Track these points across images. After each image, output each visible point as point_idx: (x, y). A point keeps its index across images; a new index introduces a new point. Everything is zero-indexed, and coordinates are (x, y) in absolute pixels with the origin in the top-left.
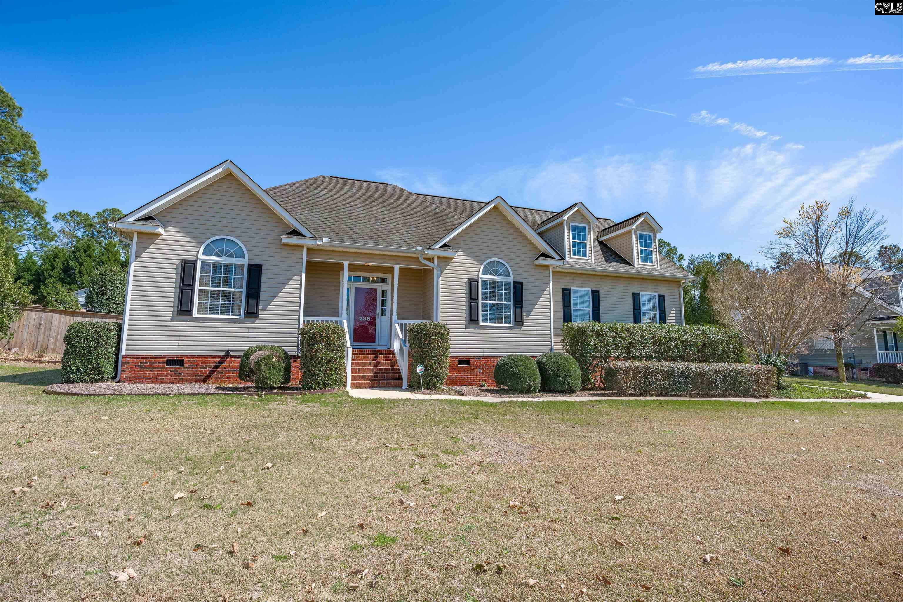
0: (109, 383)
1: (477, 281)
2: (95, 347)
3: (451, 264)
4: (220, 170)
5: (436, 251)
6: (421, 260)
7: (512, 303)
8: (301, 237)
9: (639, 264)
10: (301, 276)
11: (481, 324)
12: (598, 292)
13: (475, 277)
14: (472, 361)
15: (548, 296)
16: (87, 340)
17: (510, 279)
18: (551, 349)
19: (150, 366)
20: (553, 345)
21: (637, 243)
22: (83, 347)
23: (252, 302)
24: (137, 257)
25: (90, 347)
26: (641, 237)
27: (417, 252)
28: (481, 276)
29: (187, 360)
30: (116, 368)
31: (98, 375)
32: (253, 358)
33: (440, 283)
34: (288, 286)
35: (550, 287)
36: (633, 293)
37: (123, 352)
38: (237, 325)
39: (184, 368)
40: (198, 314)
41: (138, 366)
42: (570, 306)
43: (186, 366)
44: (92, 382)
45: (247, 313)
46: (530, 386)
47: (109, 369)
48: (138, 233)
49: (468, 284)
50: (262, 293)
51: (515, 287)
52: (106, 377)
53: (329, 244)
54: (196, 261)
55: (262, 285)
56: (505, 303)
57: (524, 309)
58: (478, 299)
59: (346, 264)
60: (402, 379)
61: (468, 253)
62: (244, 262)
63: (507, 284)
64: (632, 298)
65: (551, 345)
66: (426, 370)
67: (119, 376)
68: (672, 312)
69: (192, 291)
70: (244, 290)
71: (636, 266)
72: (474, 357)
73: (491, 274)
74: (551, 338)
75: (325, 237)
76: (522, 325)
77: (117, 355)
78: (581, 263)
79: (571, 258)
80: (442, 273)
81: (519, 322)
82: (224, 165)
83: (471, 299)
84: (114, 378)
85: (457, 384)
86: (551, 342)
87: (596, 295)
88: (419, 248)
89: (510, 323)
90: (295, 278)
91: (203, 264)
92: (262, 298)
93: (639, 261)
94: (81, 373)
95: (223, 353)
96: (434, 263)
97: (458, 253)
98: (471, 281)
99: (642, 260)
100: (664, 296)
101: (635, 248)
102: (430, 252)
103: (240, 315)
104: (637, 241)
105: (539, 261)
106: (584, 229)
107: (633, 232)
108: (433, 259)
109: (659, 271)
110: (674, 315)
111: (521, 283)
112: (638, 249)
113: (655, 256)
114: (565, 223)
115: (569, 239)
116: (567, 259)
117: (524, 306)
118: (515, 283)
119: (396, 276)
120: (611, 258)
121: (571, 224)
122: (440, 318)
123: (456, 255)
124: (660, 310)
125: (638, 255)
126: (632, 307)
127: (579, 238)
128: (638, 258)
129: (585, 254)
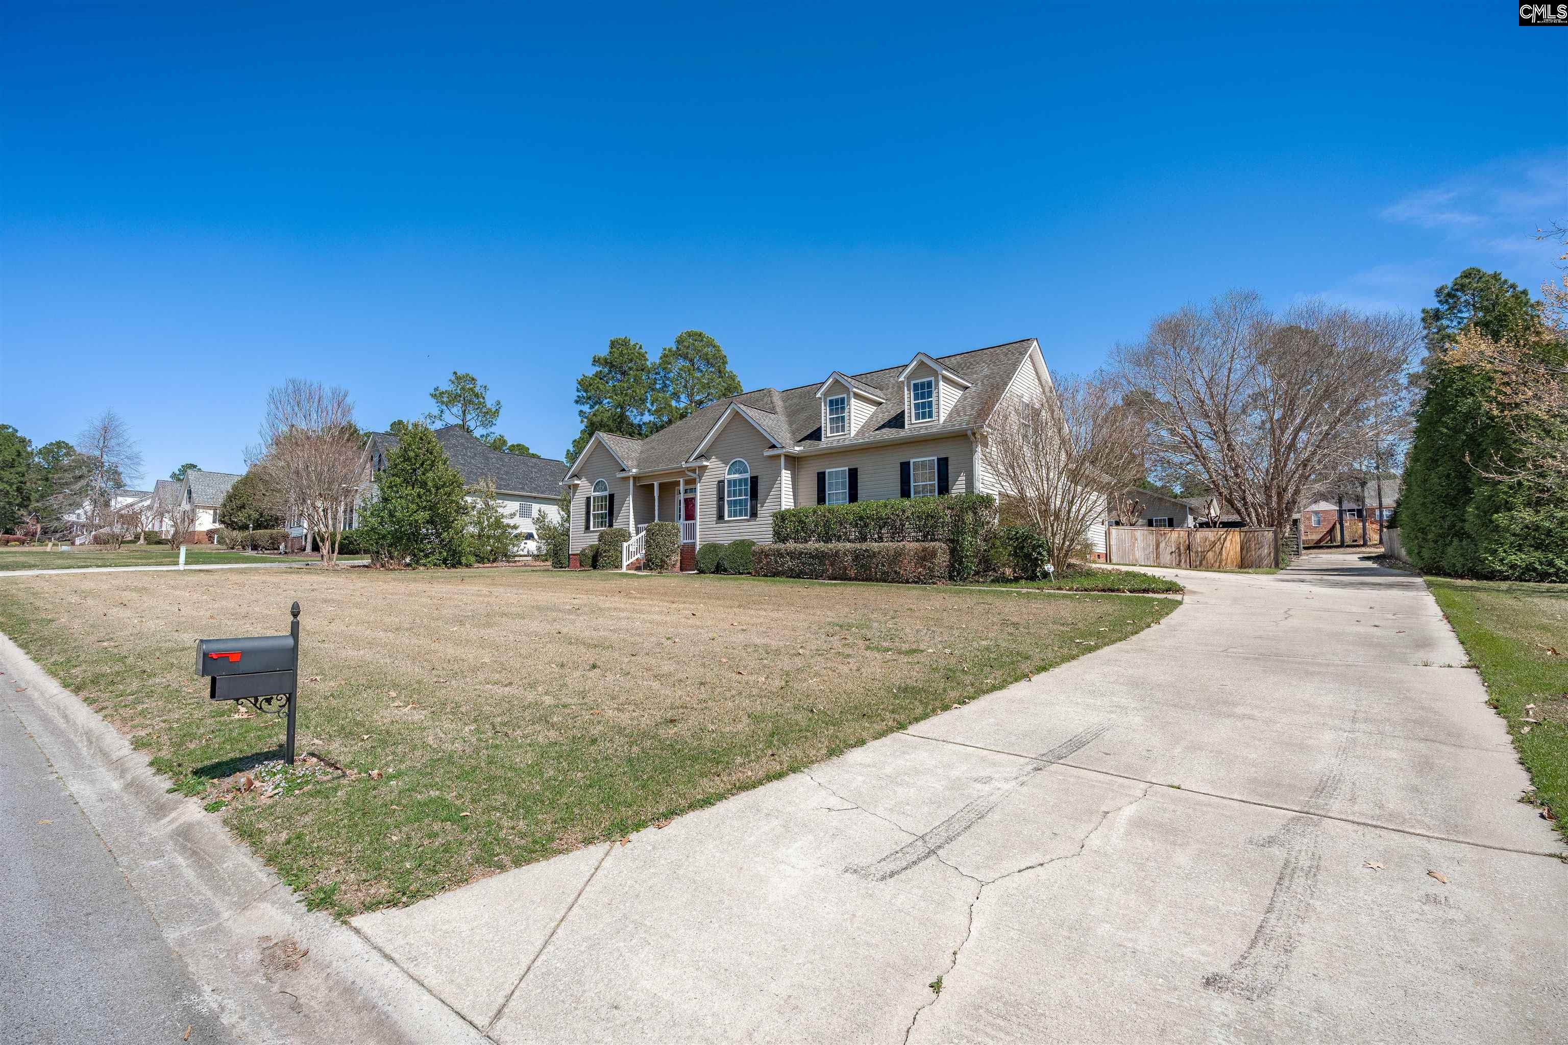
0: (567, 569)
1: (723, 481)
3: (707, 471)
4: (593, 440)
5: (695, 462)
6: (687, 472)
7: (749, 497)
8: (624, 472)
9: (911, 424)
10: (629, 498)
11: (726, 519)
12: (855, 469)
13: (722, 479)
15: (779, 485)
17: (747, 476)
19: (578, 559)
21: (910, 398)
23: (610, 518)
24: (573, 499)
26: (916, 387)
27: (681, 467)
28: (727, 477)
30: (569, 562)
33: (699, 488)
34: (624, 505)
35: (781, 477)
36: (901, 463)
37: (570, 552)
40: (592, 527)
41: (575, 559)
42: (825, 490)
44: (561, 569)
45: (609, 525)
47: (565, 561)
48: (573, 485)
49: (718, 485)
50: (614, 513)
51: (751, 482)
53: (638, 473)
54: (591, 497)
55: (614, 507)
56: (745, 497)
57: (759, 501)
58: (724, 497)
59: (655, 485)
61: (717, 458)
62: (607, 494)
63: (746, 480)
64: (899, 469)
67: (571, 565)
68: (960, 478)
69: (590, 514)
70: (608, 511)
71: (906, 427)
73: (734, 473)
76: (757, 516)
78: (836, 441)
79: (827, 437)
80: (700, 480)
81: (755, 514)
83: (719, 498)
84: (569, 566)
87: (853, 474)
88: (683, 463)
89: (748, 515)
90: (627, 499)
91: (593, 498)
92: (615, 515)
93: (911, 420)
96: (695, 473)
97: (711, 460)
98: (719, 482)
99: (917, 418)
100: (946, 459)
101: (906, 404)
102: (687, 465)
103: (606, 527)
104: (910, 394)
105: (766, 453)
106: (843, 400)
107: (905, 384)
108: (696, 470)
109: (934, 427)
110: (964, 482)
111: (757, 477)
112: (910, 405)
113: (936, 406)
114: (823, 400)
115: (826, 416)
116: (823, 439)
117: (759, 498)
118: (751, 478)
119: (682, 487)
120: (893, 422)
121: (829, 399)
122: (699, 517)
123: (706, 463)
124: (939, 478)
125: (911, 413)
126: (899, 480)
127: (837, 412)
128: (911, 416)
129: (845, 429)
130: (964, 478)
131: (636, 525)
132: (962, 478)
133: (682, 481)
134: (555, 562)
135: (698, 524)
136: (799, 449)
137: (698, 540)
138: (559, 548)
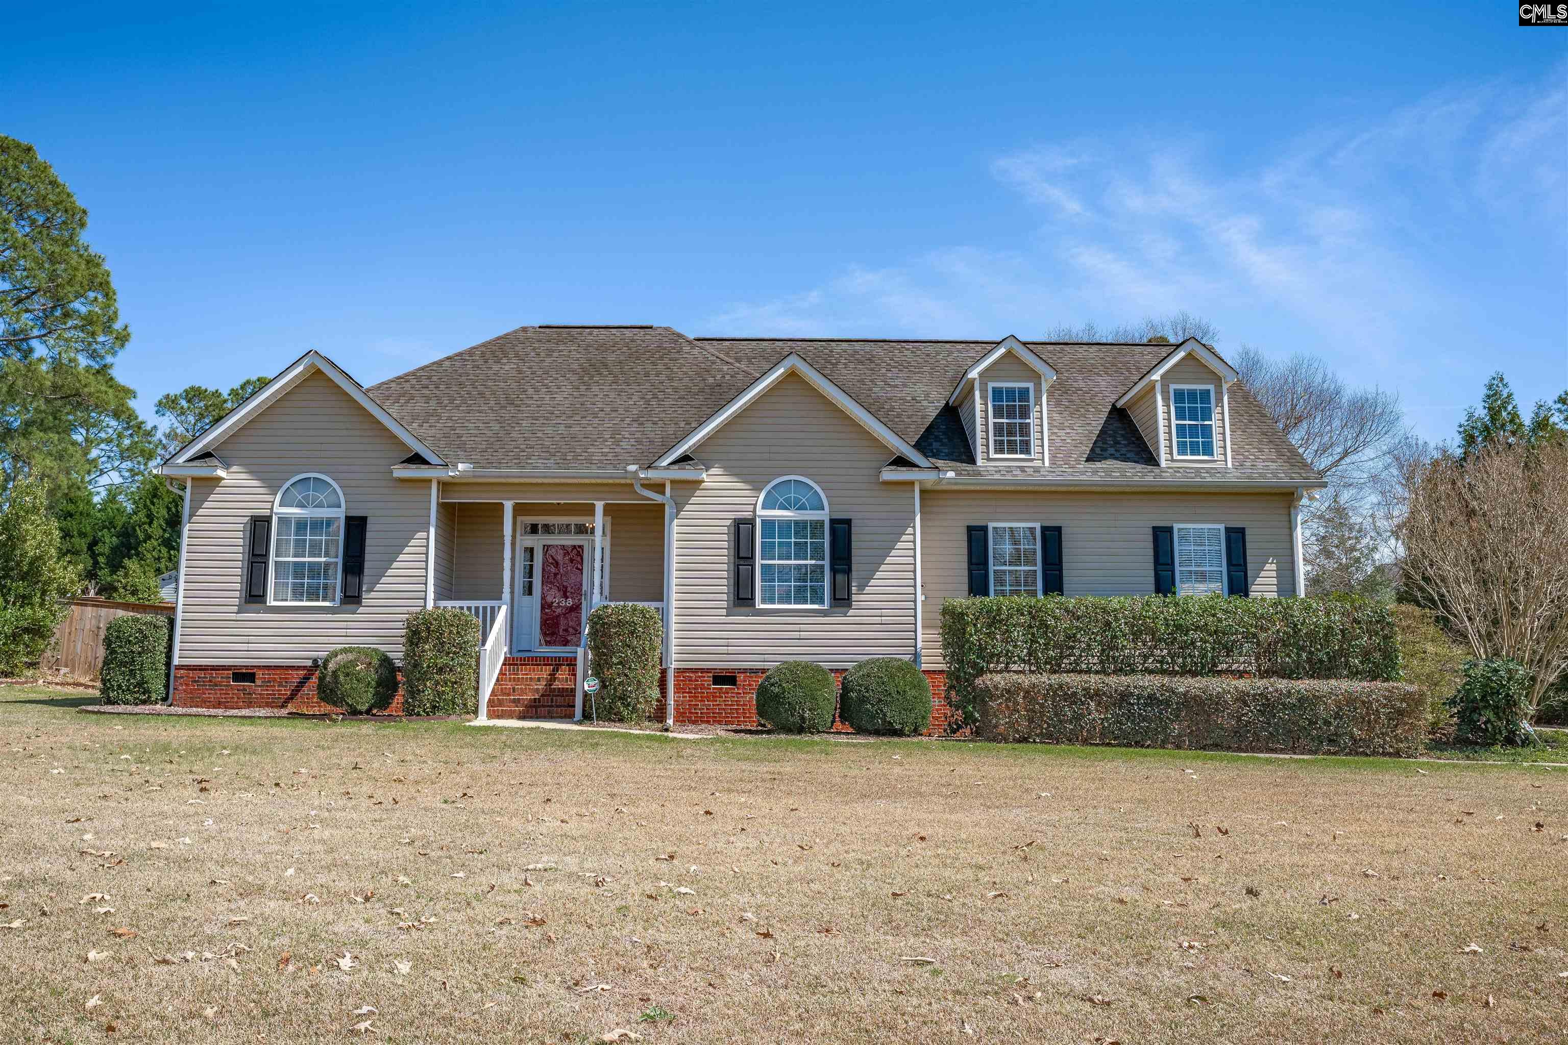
0: (158, 706)
1: (751, 522)
2: (139, 653)
3: (698, 493)
4: (300, 369)
5: (663, 471)
6: (637, 489)
7: (826, 563)
8: (423, 466)
10: (428, 532)
11: (760, 605)
12: (1059, 529)
13: (748, 515)
14: (741, 677)
15: (911, 545)
16: (130, 642)
17: (823, 516)
18: (916, 655)
19: (210, 681)
20: (919, 645)
21: (1169, 413)
22: (124, 652)
23: (353, 579)
24: (191, 515)
25: (133, 652)
26: (1179, 396)
27: (628, 475)
28: (760, 512)
29: (259, 674)
30: (167, 687)
31: (144, 693)
32: (331, 666)
33: (676, 529)
34: (407, 550)
35: (914, 527)
36: (1154, 528)
37: (176, 661)
38: (329, 617)
39: (256, 686)
40: (274, 600)
41: (195, 681)
42: (985, 563)
43: (258, 682)
44: (136, 704)
45: (345, 596)
46: (803, 719)
47: (157, 686)
48: (193, 479)
49: (733, 528)
50: (367, 565)
51: (833, 531)
52: (154, 697)
53: (471, 474)
54: (270, 517)
55: (368, 549)
56: (813, 562)
57: (854, 574)
58: (752, 557)
59: (508, 506)
60: (574, 706)
61: (731, 470)
62: (339, 514)
63: (817, 526)
64: (1151, 538)
65: (915, 646)
66: (604, 686)
67: (171, 696)
68: (1267, 567)
69: (266, 563)
70: (340, 561)
71: (1163, 464)
72: (744, 671)
73: (782, 507)
74: (915, 631)
75: (463, 462)
76: (850, 606)
77: (168, 664)
78: (1009, 470)
79: (989, 459)
80: (679, 511)
81: (842, 600)
82: (306, 360)
83: (739, 558)
84: (165, 699)
85: (708, 722)
86: (916, 639)
87: (1052, 537)
88: (632, 468)
89: (822, 602)
90: (419, 535)
91: (281, 520)
92: (367, 572)
93: (1171, 454)
94: (123, 691)
95: (309, 663)
96: (663, 493)
97: (713, 471)
98: (738, 523)
99: (1182, 451)
100: (1242, 531)
101: (1161, 423)
102: (651, 474)
103: (334, 600)
104: (1168, 406)
105: (891, 474)
106: (1024, 394)
107: (1158, 387)
108: (664, 485)
109: (1225, 471)
110: (1274, 574)
111: (848, 522)
112: (1170, 426)
113: (1220, 437)
114: (977, 385)
115: (986, 418)
116: (980, 462)
117: (854, 567)
118: (833, 521)
119: (599, 521)
120: (1111, 450)
121: (991, 385)
122: (674, 596)
123: (704, 476)
124: (1230, 563)
125: (1170, 440)
126: (1151, 559)
127: (1011, 414)
128: (1171, 447)
129: (1025, 448)
130: (1274, 567)
131: (435, 600)
132: (1271, 568)
133: (599, 506)
134: (120, 687)
135: (674, 611)
136: (951, 474)
137: (674, 649)
138: (137, 648)
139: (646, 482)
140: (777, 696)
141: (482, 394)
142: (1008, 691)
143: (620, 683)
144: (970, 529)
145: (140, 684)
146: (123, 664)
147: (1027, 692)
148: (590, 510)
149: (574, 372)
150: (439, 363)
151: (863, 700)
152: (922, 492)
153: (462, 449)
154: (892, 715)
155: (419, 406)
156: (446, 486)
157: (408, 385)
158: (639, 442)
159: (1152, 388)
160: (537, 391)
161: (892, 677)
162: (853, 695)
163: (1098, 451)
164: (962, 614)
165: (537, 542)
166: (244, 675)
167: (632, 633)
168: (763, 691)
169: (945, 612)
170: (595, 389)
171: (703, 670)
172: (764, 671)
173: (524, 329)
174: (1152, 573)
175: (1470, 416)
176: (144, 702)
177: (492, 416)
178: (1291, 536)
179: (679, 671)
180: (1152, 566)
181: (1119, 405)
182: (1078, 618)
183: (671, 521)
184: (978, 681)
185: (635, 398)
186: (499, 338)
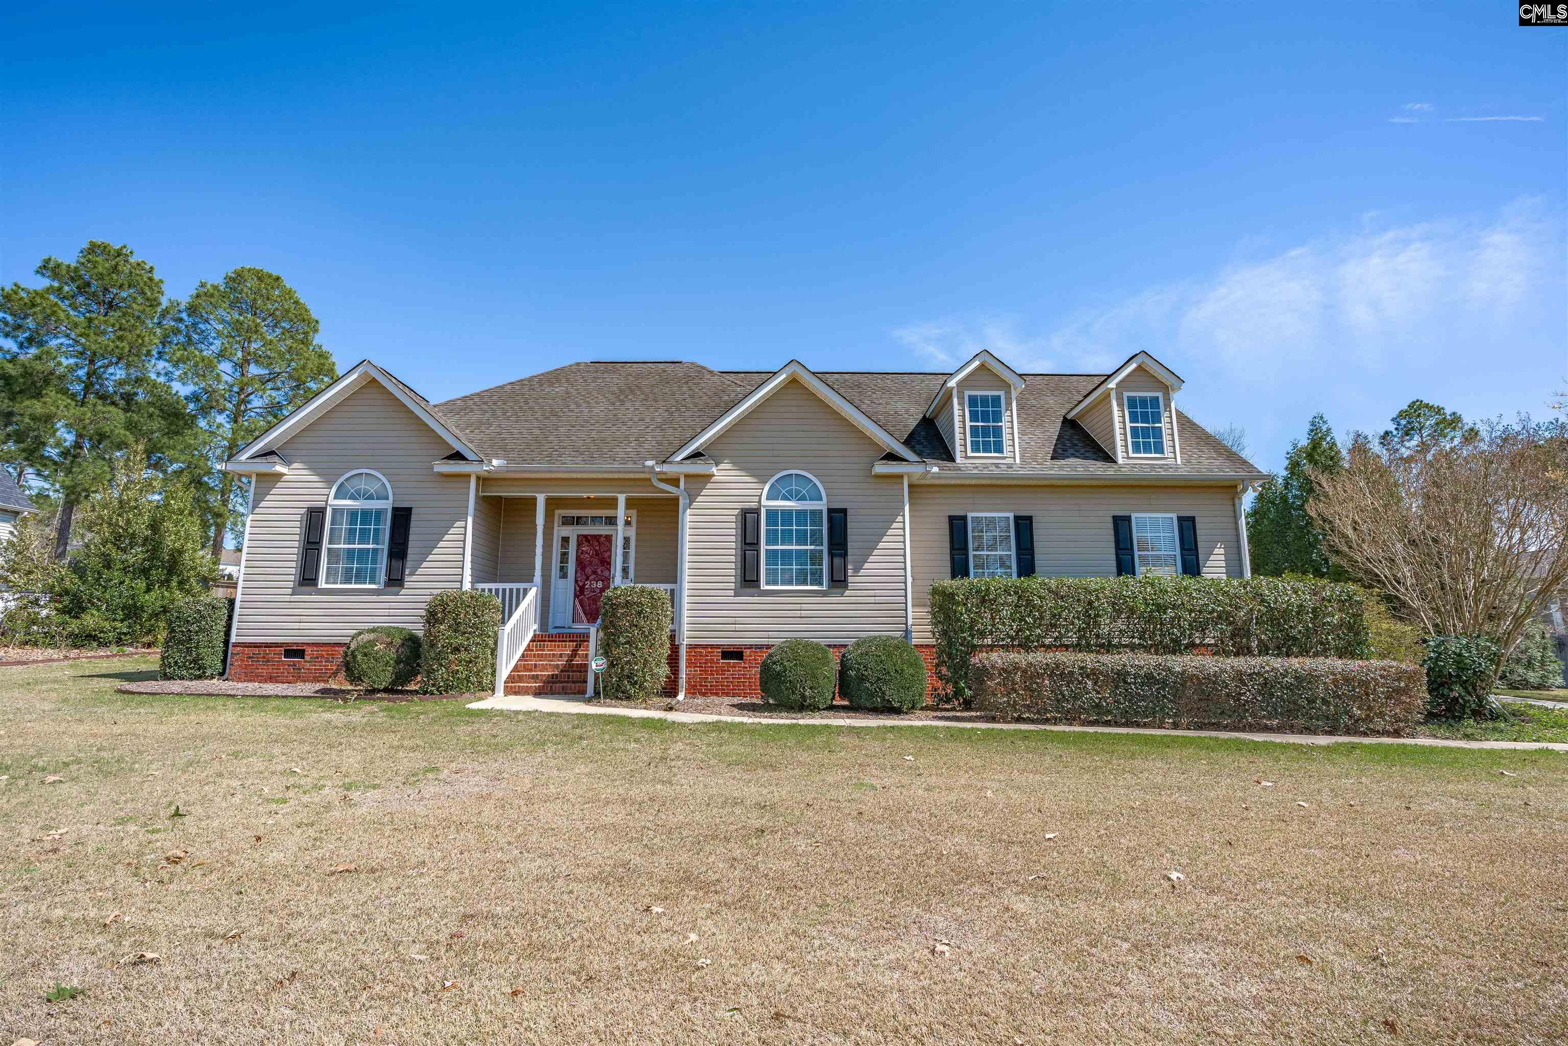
0: (215, 681)
1: (757, 512)
2: (197, 632)
3: (709, 486)
4: (354, 376)
5: (678, 466)
6: (654, 482)
7: (825, 548)
8: (461, 462)
9: (1128, 458)
10: (466, 521)
11: (764, 587)
12: (1030, 518)
13: (754, 505)
14: (747, 652)
15: (901, 532)
16: (188, 621)
17: (822, 505)
18: (907, 632)
19: (264, 657)
20: (910, 622)
21: (1123, 417)
22: (183, 632)
23: (396, 564)
24: (255, 508)
25: (191, 632)
26: (1132, 403)
27: (646, 470)
28: (764, 502)
29: (309, 650)
30: (224, 661)
31: (199, 669)
32: (354, 644)
33: (688, 518)
34: (447, 537)
35: (904, 516)
36: (1113, 517)
37: (233, 639)
38: (374, 598)
39: (305, 662)
40: (326, 583)
41: (250, 658)
42: (966, 548)
43: (307, 658)
44: (191, 679)
45: (389, 579)
46: (803, 697)
47: (213, 661)
48: (257, 475)
49: (740, 517)
50: (410, 551)
51: (830, 520)
52: (208, 673)
53: (505, 469)
54: (326, 508)
55: (411, 537)
56: (813, 547)
57: (850, 558)
58: (758, 543)
59: (541, 499)
60: (586, 682)
61: (741, 465)
62: (387, 505)
63: (816, 514)
64: (1112, 526)
65: (906, 624)
67: (227, 671)
68: (1216, 551)
69: (319, 550)
70: (386, 547)
71: (1120, 461)
72: (750, 647)
73: (785, 498)
74: (906, 610)
75: (497, 458)
76: (846, 587)
77: (226, 642)
78: (986, 467)
79: (966, 457)
80: (692, 502)
81: (839, 582)
82: (361, 369)
83: (745, 544)
84: (222, 674)
85: (717, 694)
86: (906, 617)
87: (1024, 526)
88: (650, 463)
89: (821, 584)
90: (458, 524)
91: (335, 511)
92: (410, 557)
93: (1127, 452)
94: (179, 667)
96: (678, 486)
97: (722, 466)
98: (745, 513)
99: (1136, 448)
100: (1192, 519)
101: (1117, 426)
102: (666, 468)
103: (379, 583)
104: (1123, 411)
105: (881, 468)
106: (996, 400)
107: (1113, 395)
108: (678, 480)
109: (1177, 468)
110: (1223, 558)
111: (844, 511)
112: (1125, 428)
113: (1169, 437)
114: (955, 392)
115: (964, 422)
116: (959, 460)
117: (850, 551)
118: (831, 511)
119: (621, 513)
120: (1071, 451)
121: (967, 393)
122: (686, 578)
123: (714, 470)
124: (1183, 549)
125: (1126, 440)
126: (1113, 545)
127: (985, 418)
128: (1126, 446)
129: (999, 448)
130: (1222, 551)
131: (472, 583)
132: (1219, 551)
133: (622, 499)
134: (176, 663)
135: (686, 593)
136: (935, 469)
137: (685, 627)
138: (194, 627)
139: (663, 477)
140: (778, 674)
141: (531, 409)
142: (1005, 670)
143: (628, 662)
144: (952, 519)
145: (195, 661)
146: (180, 642)
147: (1025, 672)
148: (612, 503)
149: (613, 393)
150: (502, 387)
151: (862, 679)
152: (911, 486)
153: (502, 450)
154: (892, 695)
155: (475, 417)
156: (484, 481)
157: (471, 402)
158: (659, 443)
159: (1107, 396)
160: (578, 406)
161: (890, 655)
162: (852, 673)
163: (1060, 451)
164: (953, 594)
165: (572, 532)
166: (295, 652)
167: (639, 613)
168: (766, 669)
169: (935, 591)
170: (628, 404)
171: (712, 646)
172: (769, 647)
173: (578, 364)
174: (1114, 557)
175: (1295, 446)
176: (199, 677)
177: (536, 424)
178: (1236, 523)
179: (691, 647)
180: (1113, 551)
181: (1069, 417)
182: (1062, 598)
183: (684, 511)
184: (975, 660)
185: (661, 411)
186: (556, 370)
